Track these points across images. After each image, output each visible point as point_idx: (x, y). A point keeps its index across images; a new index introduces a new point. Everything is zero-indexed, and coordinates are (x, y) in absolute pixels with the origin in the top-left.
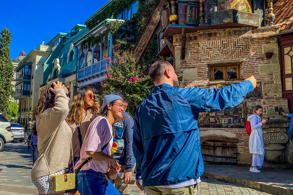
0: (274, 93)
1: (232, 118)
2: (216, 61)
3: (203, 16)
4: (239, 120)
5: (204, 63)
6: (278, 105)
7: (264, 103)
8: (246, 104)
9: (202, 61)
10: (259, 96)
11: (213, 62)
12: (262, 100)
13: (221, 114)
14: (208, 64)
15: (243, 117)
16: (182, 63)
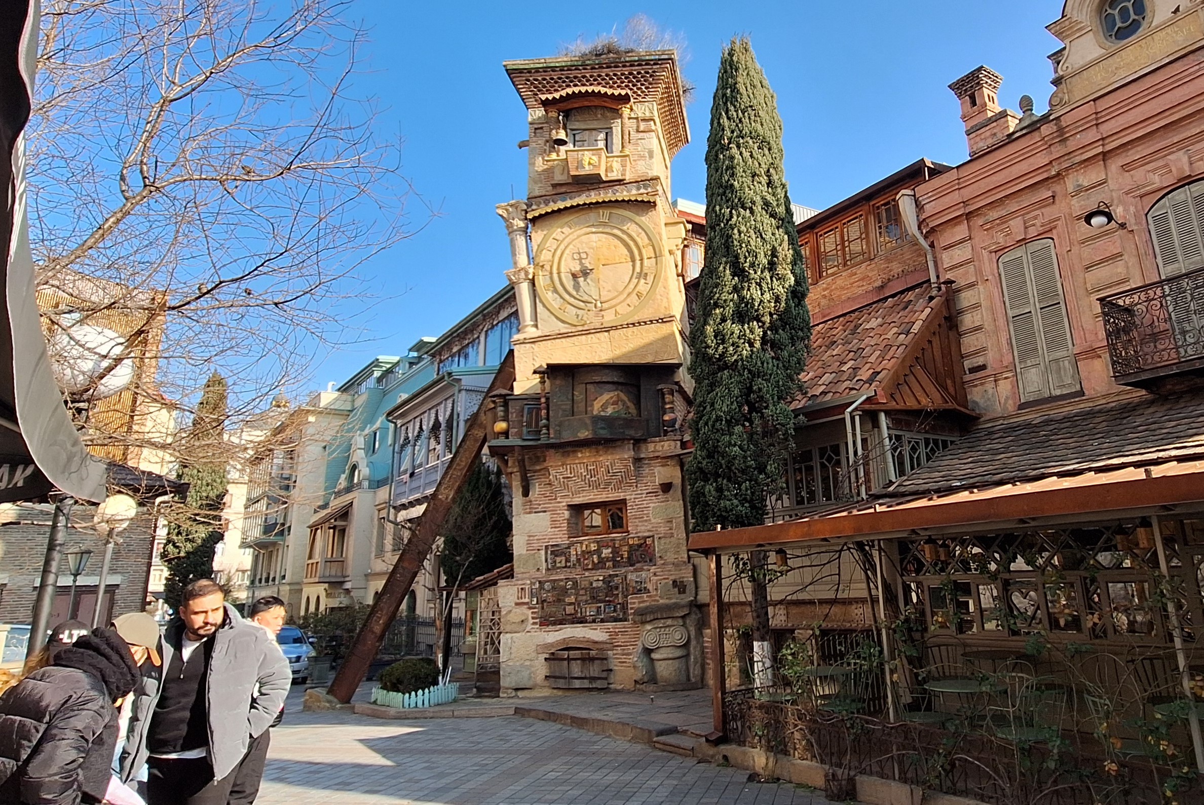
0: (675, 554)
1: (602, 605)
2: (581, 499)
3: (547, 427)
4: (615, 607)
5: (559, 502)
6: (677, 577)
7: (655, 574)
8: (626, 577)
9: (558, 500)
10: (651, 561)
11: (577, 500)
12: (653, 569)
13: (584, 598)
14: (569, 506)
15: (620, 601)
16: (524, 504)
